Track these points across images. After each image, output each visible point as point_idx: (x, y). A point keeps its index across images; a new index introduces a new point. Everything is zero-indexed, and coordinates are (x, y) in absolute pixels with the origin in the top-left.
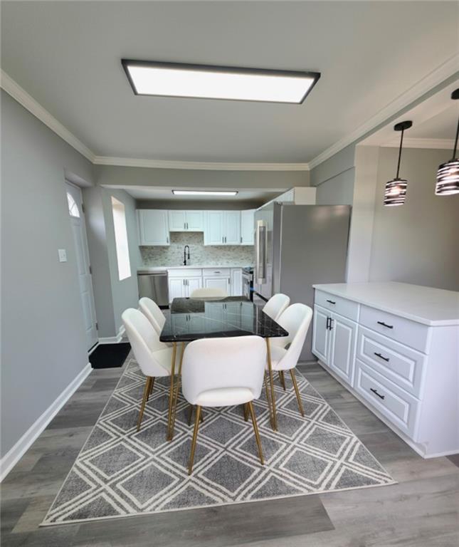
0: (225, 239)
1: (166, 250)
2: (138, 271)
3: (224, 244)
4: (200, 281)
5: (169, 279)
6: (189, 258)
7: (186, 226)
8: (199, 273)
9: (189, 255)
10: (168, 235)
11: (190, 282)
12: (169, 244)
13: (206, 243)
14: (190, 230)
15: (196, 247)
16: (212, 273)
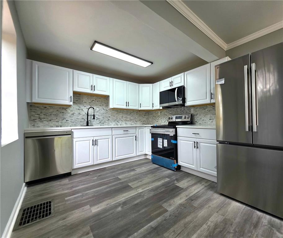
0: (127, 104)
3: (128, 108)
4: (110, 139)
6: (94, 118)
7: (93, 88)
8: (109, 132)
9: (94, 115)
10: (72, 94)
12: (71, 103)
13: (111, 106)
14: (96, 92)
16: (121, 132)
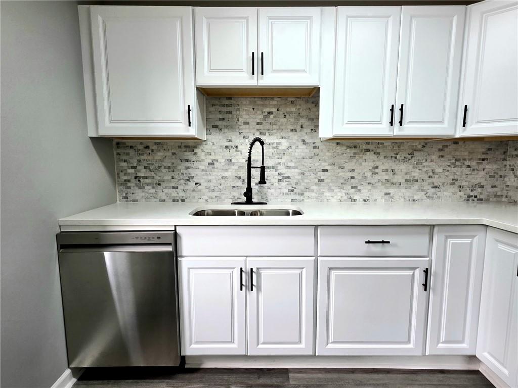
1: (189, 155)
2: (61, 237)
3: (397, 131)
4: (307, 275)
5: (185, 264)
6: (263, 181)
7: (257, 63)
8: (305, 242)
9: (263, 169)
10: (192, 99)
11: (267, 279)
12: (192, 131)
14: (271, 79)
15: (285, 143)
16: (356, 244)
